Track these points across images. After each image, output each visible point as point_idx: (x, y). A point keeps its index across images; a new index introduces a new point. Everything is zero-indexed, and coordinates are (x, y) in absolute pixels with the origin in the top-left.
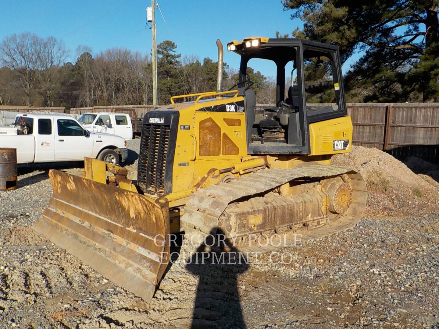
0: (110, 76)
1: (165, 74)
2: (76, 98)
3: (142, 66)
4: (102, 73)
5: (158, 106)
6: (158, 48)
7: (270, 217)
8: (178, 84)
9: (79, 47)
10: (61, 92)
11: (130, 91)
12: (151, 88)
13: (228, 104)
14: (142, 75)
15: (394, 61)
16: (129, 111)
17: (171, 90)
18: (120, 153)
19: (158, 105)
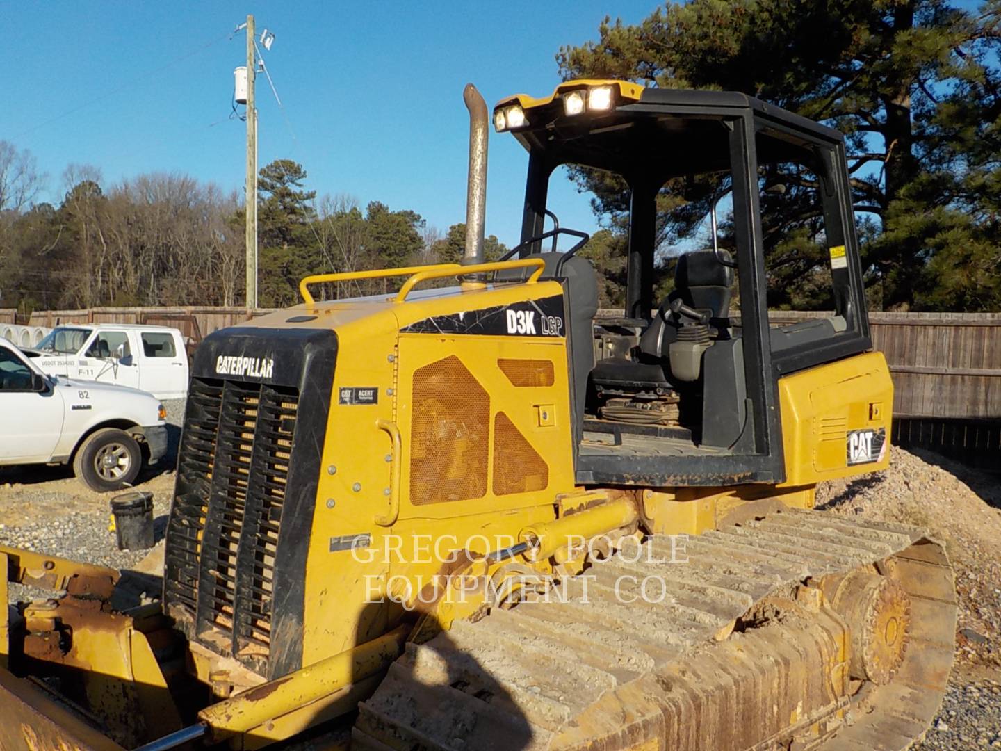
0: (145, 237)
1: (278, 237)
2: (60, 286)
3: (222, 216)
4: (125, 231)
5: (259, 310)
6: (261, 177)
7: (683, 740)
8: (309, 261)
9: (71, 167)
10: (21, 272)
11: (192, 274)
12: (241, 266)
13: (511, 307)
14: (223, 237)
15: (811, 217)
16: (182, 322)
17: (290, 273)
18: (144, 438)
19: (259, 306)
